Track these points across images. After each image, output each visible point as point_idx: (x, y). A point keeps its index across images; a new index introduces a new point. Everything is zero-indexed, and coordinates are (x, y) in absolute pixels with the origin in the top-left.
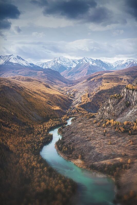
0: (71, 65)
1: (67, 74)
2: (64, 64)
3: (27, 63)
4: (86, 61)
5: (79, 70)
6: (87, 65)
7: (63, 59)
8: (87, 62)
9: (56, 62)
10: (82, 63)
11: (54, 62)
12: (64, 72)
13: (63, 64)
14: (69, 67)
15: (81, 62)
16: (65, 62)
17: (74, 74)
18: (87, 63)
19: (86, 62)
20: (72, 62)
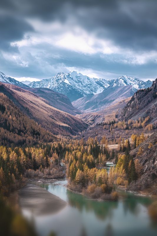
0: (92, 90)
1: (83, 106)
2: (78, 86)
3: (3, 76)
4: (125, 82)
5: (110, 98)
6: (126, 90)
7: (77, 77)
8: (127, 84)
9: (61, 81)
10: (117, 87)
11: (57, 81)
12: (76, 101)
13: (76, 86)
14: (88, 92)
15: (115, 85)
16: (80, 84)
17: (99, 106)
18: (126, 87)
19: (124, 84)
20: (96, 84)
